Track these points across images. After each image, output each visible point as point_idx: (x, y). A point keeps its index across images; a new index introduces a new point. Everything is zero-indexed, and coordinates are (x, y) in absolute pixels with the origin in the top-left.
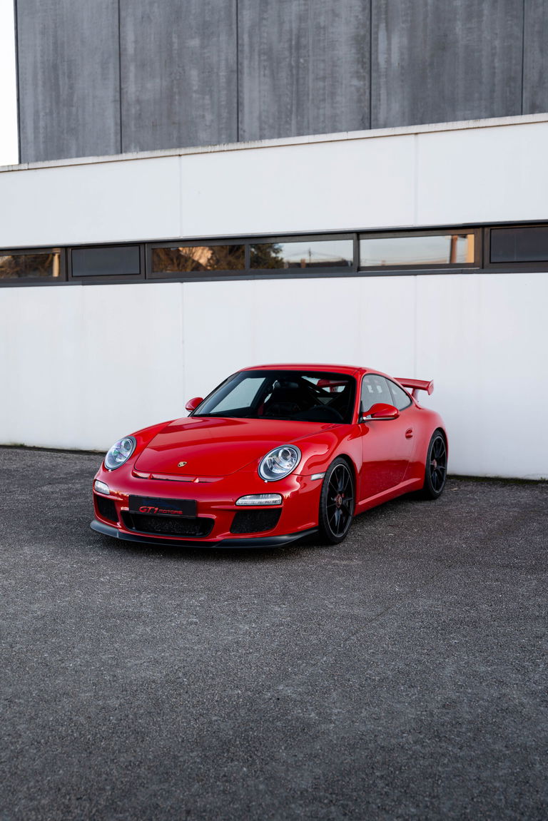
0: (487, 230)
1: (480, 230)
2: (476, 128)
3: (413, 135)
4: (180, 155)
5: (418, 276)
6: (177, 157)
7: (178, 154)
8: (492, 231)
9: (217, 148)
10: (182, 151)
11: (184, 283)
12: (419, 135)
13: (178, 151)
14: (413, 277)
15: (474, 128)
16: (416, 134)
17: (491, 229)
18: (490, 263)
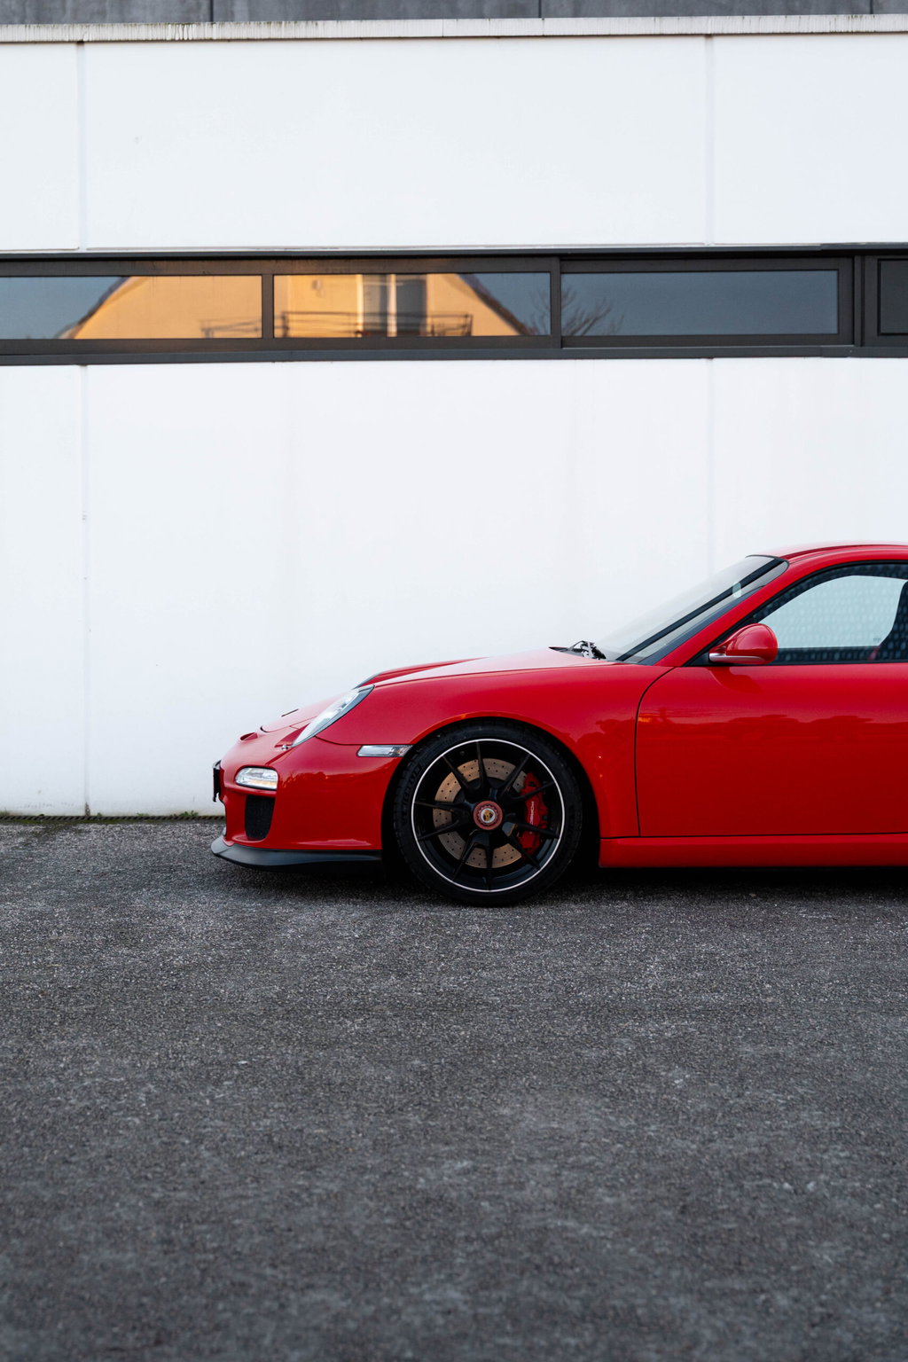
0: (871, 262)
1: (846, 262)
2: (852, 33)
3: (702, 40)
4: (81, 42)
5: (716, 361)
6: (73, 47)
7: (79, 39)
8: (883, 263)
9: (193, 31)
10: (91, 33)
11: (91, 368)
12: (716, 40)
13: (77, 32)
14: (703, 362)
15: (847, 33)
16: (709, 36)
17: (879, 260)
18: (879, 333)
